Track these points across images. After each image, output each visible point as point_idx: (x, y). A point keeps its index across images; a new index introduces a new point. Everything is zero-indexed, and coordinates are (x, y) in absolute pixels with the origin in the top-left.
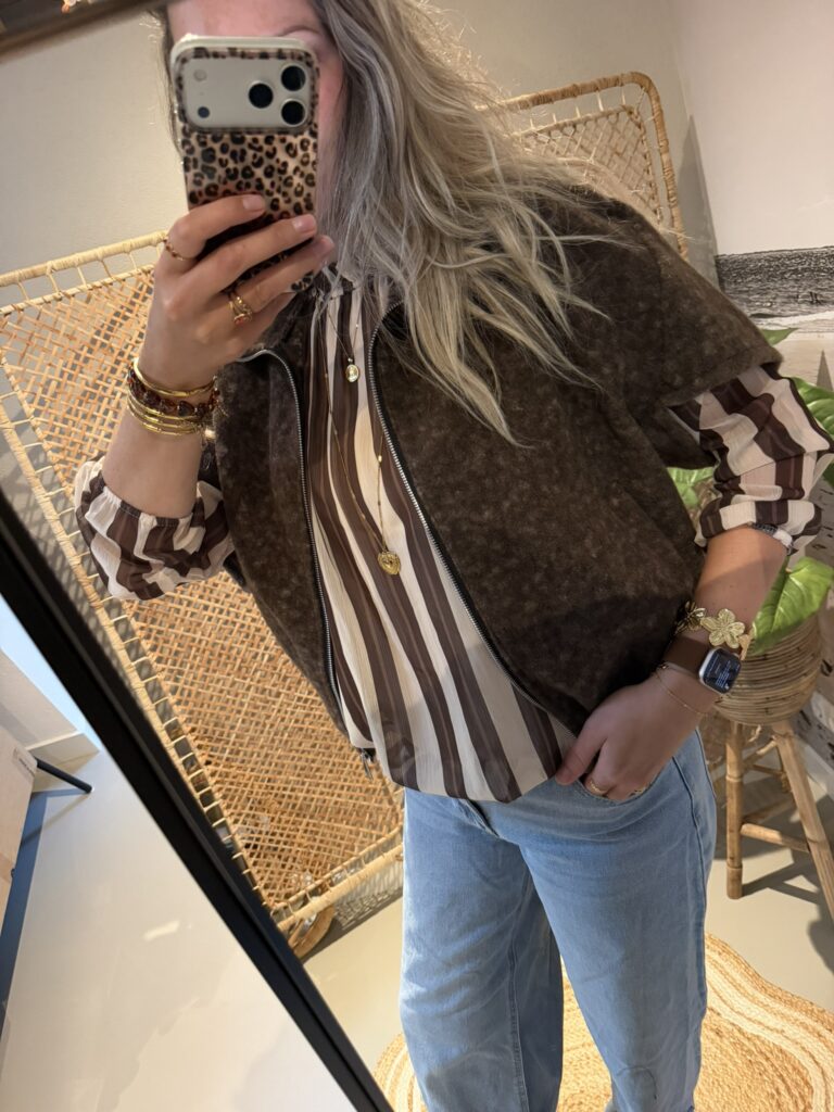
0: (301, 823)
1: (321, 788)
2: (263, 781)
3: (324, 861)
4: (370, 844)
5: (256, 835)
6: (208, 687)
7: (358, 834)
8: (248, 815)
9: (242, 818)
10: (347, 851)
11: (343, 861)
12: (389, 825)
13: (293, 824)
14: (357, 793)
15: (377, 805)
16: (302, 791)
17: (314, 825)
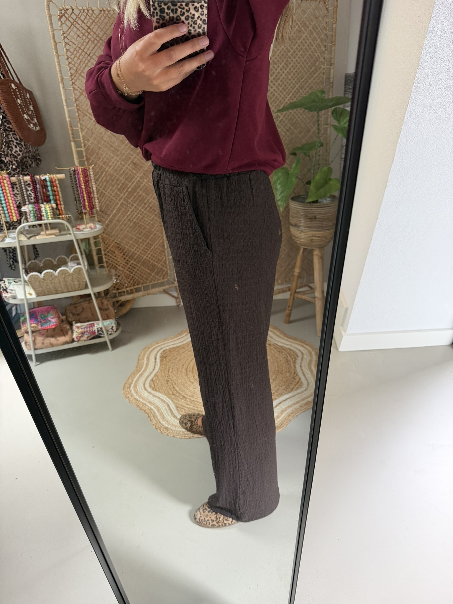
0: (130, 262)
1: (140, 251)
2: (119, 238)
3: (135, 280)
4: (154, 281)
5: (111, 259)
6: (106, 191)
7: (151, 275)
8: (110, 250)
9: (108, 250)
10: (145, 280)
11: (142, 284)
12: (164, 276)
13: (127, 260)
14: (154, 259)
15: (161, 266)
16: (133, 248)
17: (135, 265)
